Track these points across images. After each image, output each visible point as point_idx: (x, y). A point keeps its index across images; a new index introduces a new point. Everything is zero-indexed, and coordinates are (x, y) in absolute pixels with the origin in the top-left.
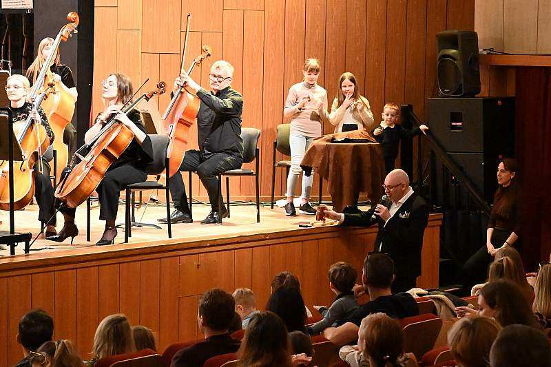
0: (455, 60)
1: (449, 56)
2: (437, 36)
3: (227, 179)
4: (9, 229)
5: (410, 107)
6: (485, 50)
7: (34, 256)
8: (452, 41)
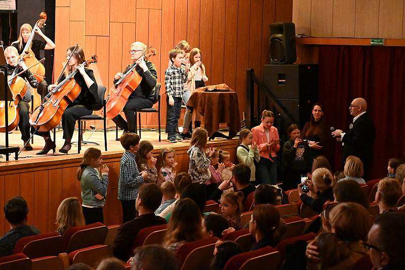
0: (281, 40)
1: (278, 39)
2: (270, 26)
3: (140, 114)
4: (5, 145)
5: (252, 70)
6: (299, 35)
7: (21, 161)
8: (279, 29)
